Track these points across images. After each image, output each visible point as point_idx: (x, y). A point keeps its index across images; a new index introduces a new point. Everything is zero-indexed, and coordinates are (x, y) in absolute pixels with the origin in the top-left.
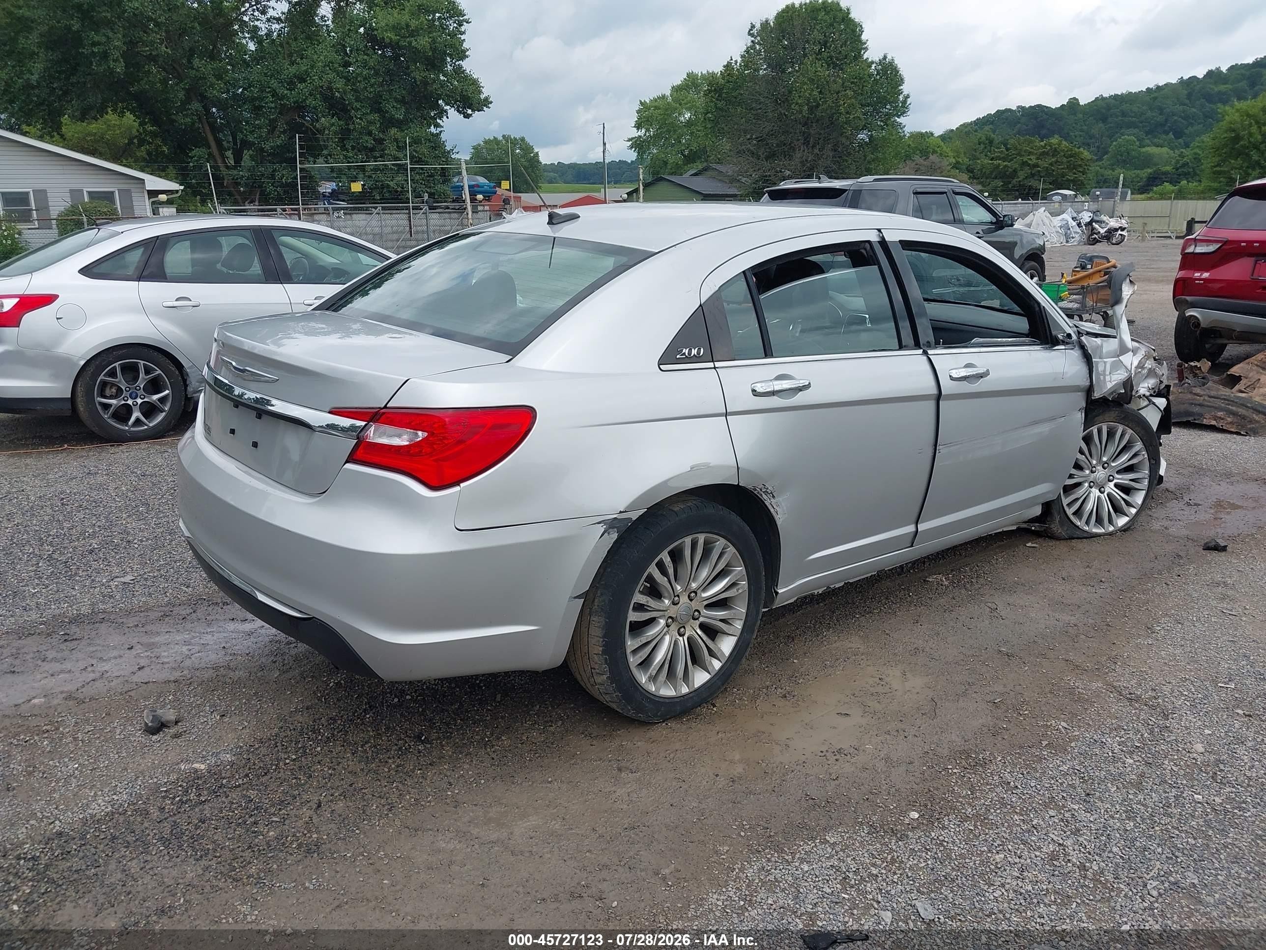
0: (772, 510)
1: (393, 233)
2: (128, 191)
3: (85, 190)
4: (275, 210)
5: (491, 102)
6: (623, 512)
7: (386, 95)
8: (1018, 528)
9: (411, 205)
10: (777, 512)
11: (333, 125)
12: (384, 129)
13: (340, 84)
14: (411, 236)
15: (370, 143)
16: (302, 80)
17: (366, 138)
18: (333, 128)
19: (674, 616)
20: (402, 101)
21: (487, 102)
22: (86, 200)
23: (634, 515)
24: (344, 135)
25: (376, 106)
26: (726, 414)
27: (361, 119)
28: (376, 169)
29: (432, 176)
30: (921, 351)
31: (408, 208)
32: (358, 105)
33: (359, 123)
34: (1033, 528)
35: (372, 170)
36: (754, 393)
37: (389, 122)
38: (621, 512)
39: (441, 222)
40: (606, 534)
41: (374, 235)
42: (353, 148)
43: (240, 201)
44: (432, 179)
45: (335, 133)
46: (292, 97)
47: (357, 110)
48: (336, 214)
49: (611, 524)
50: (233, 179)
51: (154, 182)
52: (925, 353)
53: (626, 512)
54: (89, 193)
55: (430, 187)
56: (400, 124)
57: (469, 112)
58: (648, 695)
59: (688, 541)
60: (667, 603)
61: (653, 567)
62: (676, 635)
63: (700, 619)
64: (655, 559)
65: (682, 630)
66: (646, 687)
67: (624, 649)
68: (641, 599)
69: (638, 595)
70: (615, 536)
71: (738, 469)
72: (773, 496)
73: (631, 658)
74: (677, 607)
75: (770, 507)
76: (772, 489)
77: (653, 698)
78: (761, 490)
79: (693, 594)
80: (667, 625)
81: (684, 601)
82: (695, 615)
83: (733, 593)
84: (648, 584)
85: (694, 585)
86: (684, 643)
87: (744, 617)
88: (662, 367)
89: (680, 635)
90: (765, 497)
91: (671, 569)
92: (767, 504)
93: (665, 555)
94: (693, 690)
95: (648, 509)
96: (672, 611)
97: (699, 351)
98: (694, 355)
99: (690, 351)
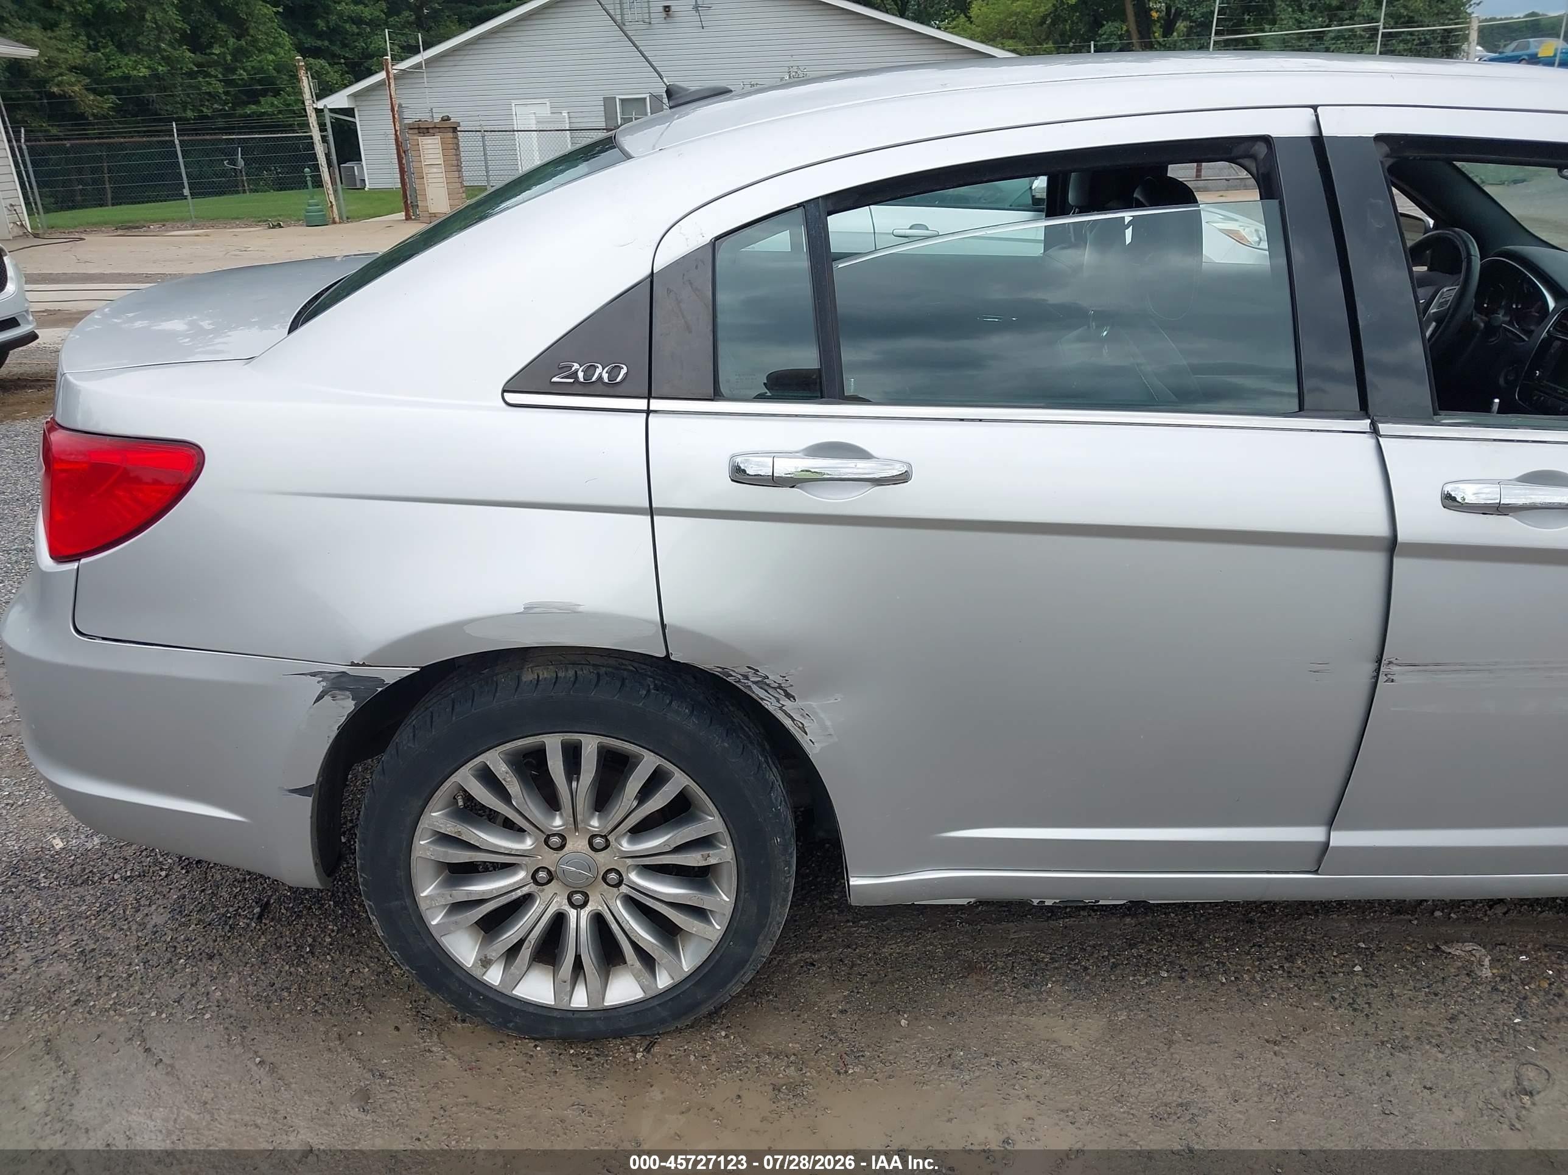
0: (787, 723)
6: (358, 665)
10: (802, 729)
19: (552, 869)
23: (391, 675)
26: (652, 512)
30: (1365, 423)
36: (739, 476)
38: (353, 664)
40: (327, 698)
49: (338, 683)
52: (1375, 431)
53: (364, 665)
58: (481, 990)
59: (553, 743)
60: (528, 844)
61: (465, 778)
62: (560, 903)
63: (624, 889)
64: (470, 765)
65: (578, 897)
66: (477, 973)
67: (408, 902)
68: (450, 827)
69: (436, 817)
70: (348, 705)
71: (663, 626)
72: (788, 696)
73: (435, 920)
74: (557, 855)
75: (780, 716)
76: (780, 680)
77: (491, 995)
78: (746, 677)
79: (598, 840)
80: (536, 882)
81: (577, 844)
82: (613, 879)
83: (693, 859)
84: (461, 803)
85: (595, 822)
86: (579, 921)
87: (728, 911)
88: (511, 397)
89: (572, 905)
90: (761, 693)
91: (514, 787)
92: (770, 708)
93: (496, 760)
94: (600, 1007)
95: (422, 668)
96: (549, 858)
97: (614, 372)
98: (600, 377)
99: (590, 370)
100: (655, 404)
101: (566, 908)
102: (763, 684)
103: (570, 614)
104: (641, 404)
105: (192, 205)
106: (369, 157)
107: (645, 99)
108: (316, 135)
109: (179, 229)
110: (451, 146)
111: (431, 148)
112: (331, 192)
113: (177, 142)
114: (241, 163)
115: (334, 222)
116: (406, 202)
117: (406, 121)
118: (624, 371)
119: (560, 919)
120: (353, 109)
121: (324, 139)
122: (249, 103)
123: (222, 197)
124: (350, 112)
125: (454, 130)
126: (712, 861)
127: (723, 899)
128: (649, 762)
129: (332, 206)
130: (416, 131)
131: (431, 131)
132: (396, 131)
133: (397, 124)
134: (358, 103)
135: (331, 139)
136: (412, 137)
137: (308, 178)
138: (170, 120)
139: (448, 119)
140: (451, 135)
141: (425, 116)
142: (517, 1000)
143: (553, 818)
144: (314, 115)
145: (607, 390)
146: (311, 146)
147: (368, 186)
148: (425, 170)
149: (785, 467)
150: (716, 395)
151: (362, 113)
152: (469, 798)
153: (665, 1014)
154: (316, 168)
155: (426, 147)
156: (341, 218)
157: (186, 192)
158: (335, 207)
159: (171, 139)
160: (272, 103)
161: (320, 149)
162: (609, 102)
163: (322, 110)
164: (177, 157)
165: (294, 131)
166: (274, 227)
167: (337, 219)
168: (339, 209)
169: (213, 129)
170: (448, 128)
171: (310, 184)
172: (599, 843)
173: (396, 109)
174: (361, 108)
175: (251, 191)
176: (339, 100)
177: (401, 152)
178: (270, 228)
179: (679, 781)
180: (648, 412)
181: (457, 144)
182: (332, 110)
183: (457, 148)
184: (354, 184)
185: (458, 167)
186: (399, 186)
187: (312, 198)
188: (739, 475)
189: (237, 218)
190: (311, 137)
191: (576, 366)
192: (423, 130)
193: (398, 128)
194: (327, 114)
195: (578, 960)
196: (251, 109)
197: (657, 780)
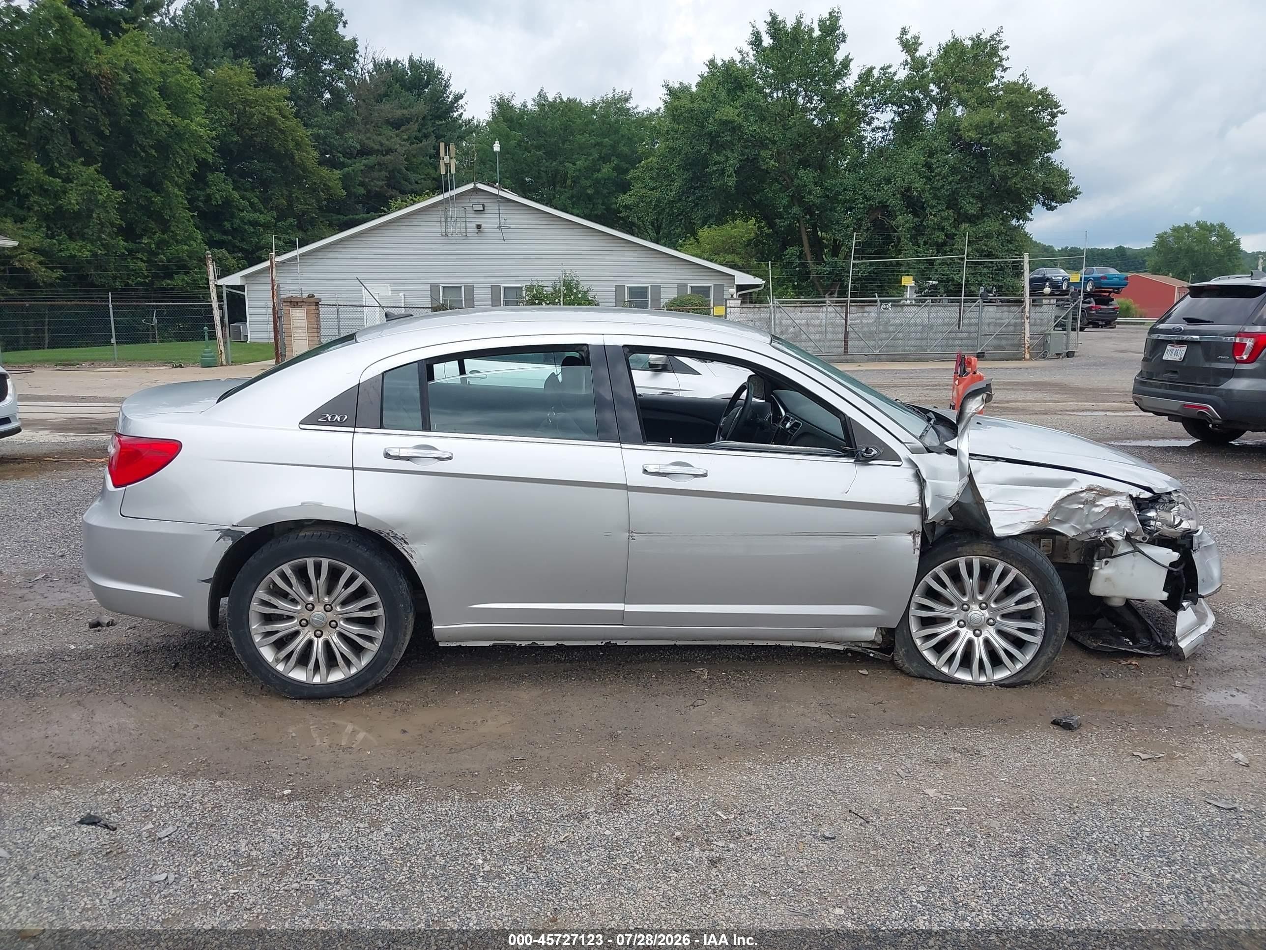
0: (405, 554)
1: (944, 325)
2: (722, 286)
3: (689, 285)
4: (824, 302)
5: (1080, 193)
6: (235, 526)
7: (963, 192)
8: (847, 651)
9: (963, 298)
10: (412, 557)
11: (907, 222)
12: (957, 223)
13: (919, 184)
14: (959, 328)
15: (941, 237)
16: (888, 181)
17: (938, 234)
18: (907, 225)
19: (308, 620)
20: (979, 197)
21: (1075, 193)
22: (689, 293)
23: (248, 530)
24: (918, 231)
25: (952, 203)
26: (353, 469)
27: (935, 216)
28: (944, 263)
29: (1002, 269)
31: (959, 301)
32: (934, 202)
33: (932, 220)
34: (872, 655)
35: (940, 264)
37: (963, 218)
38: (233, 526)
39: (998, 315)
40: (222, 539)
41: (924, 326)
42: (925, 243)
43: (822, 293)
44: (1001, 272)
45: (908, 230)
46: (878, 196)
47: (933, 207)
48: (883, 306)
49: (226, 533)
50: (817, 274)
51: (743, 279)
53: (237, 526)
54: (692, 287)
55: (998, 280)
56: (973, 220)
57: (1054, 204)
58: (274, 673)
59: (310, 562)
60: (299, 608)
61: (274, 576)
62: (311, 635)
63: (338, 629)
64: (276, 570)
65: (318, 633)
66: (273, 665)
67: (247, 630)
68: (267, 598)
69: (261, 593)
70: (229, 543)
71: (355, 512)
72: (405, 542)
73: (257, 639)
74: (310, 613)
75: (402, 551)
76: (402, 536)
77: (279, 675)
78: (389, 534)
79: (328, 606)
80: (301, 625)
81: (319, 610)
82: (333, 624)
83: (367, 614)
84: (271, 587)
85: (326, 599)
86: (318, 644)
87: (381, 638)
88: (302, 426)
89: (316, 636)
90: (395, 541)
91: (294, 580)
92: (398, 548)
93: (286, 568)
94: (325, 682)
95: (260, 528)
96: (306, 615)
97: (342, 418)
98: (337, 420)
99: (333, 417)
100: (357, 429)
101: (313, 637)
102: (395, 537)
103: (319, 505)
104: (352, 429)
105: (116, 350)
106: (252, 319)
107: (461, 287)
108: (215, 304)
109: (104, 367)
110: (314, 315)
111: (298, 316)
112: (222, 343)
113: (111, 306)
114: (155, 321)
115: (222, 365)
116: (277, 353)
117: (282, 296)
118: (346, 417)
119: (310, 643)
120: (243, 286)
121: (221, 307)
122: (164, 278)
123: (137, 345)
124: (241, 288)
125: (317, 304)
126: (375, 615)
127: (379, 633)
128: (349, 571)
129: (221, 353)
130: (289, 304)
131: (299, 304)
132: (274, 303)
133: (275, 298)
134: (248, 282)
135: (226, 307)
136: (285, 308)
137: (206, 334)
138: (108, 291)
139: (313, 296)
140: (314, 307)
141: (296, 294)
142: (289, 678)
143: (309, 597)
144: (215, 291)
145: (339, 424)
146: (211, 311)
147: (249, 340)
148: (293, 331)
149: (403, 453)
150: (381, 427)
151: (250, 289)
152: (274, 584)
153: (353, 685)
154: (212, 326)
155: (295, 315)
156: (227, 362)
157: (113, 341)
158: (223, 355)
159: (107, 303)
160: (183, 279)
161: (216, 314)
162: (434, 288)
163: (221, 286)
164: (110, 317)
165: (199, 301)
166: (176, 367)
167: (224, 363)
168: (226, 356)
169: (137, 298)
170: (313, 303)
171: (206, 337)
172: (328, 608)
173: (275, 288)
174: (249, 285)
175: (161, 341)
176: (234, 279)
177: (276, 317)
178: (173, 367)
179: (361, 579)
180: (354, 432)
181: (319, 314)
182: (227, 286)
183: (318, 316)
184: (239, 338)
185: (318, 329)
186: (273, 340)
187: (208, 347)
188: (387, 455)
189: (150, 360)
190: (211, 306)
191: (328, 415)
192: (294, 303)
193: (275, 301)
194: (224, 289)
195: (317, 660)
196: (166, 283)
197: (352, 579)
